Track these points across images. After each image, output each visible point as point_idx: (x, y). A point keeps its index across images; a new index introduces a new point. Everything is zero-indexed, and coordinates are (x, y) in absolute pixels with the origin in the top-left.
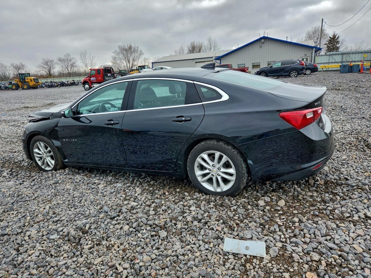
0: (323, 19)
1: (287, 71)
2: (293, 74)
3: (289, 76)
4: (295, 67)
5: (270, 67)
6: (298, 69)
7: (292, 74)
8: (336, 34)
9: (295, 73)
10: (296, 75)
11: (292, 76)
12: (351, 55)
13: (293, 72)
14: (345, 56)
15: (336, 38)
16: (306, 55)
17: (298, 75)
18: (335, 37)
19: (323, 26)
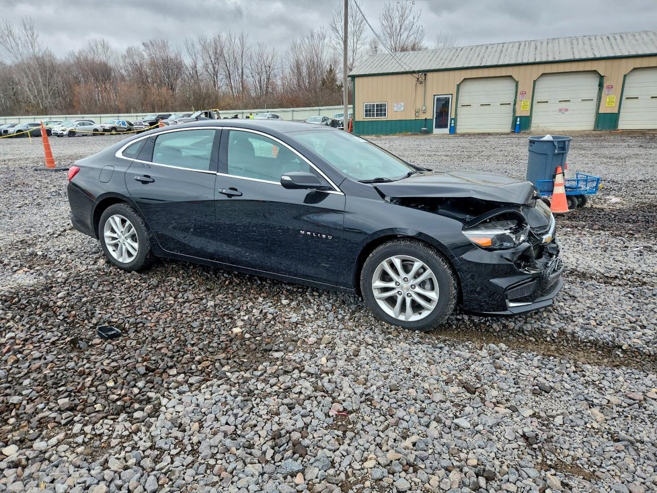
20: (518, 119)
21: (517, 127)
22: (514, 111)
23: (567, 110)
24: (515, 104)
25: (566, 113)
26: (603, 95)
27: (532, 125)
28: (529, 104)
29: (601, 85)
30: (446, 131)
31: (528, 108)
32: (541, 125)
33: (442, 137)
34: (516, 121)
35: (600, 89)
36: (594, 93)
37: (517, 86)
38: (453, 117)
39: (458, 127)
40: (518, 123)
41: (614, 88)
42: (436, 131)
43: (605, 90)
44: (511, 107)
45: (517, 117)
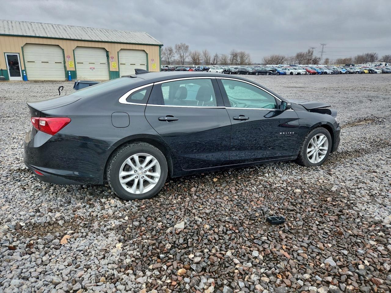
20: (69, 72)
21: (70, 77)
22: (65, 67)
23: (94, 68)
24: (65, 63)
25: (94, 70)
26: (110, 61)
27: (78, 76)
28: (73, 63)
29: (108, 56)
30: (20, 78)
31: (73, 66)
32: (83, 76)
33: (18, 83)
34: (68, 74)
35: (107, 58)
36: (105, 60)
37: (63, 52)
38: (23, 69)
39: (28, 76)
40: (70, 75)
41: (114, 58)
42: (12, 78)
43: (110, 59)
44: (62, 65)
45: (68, 71)
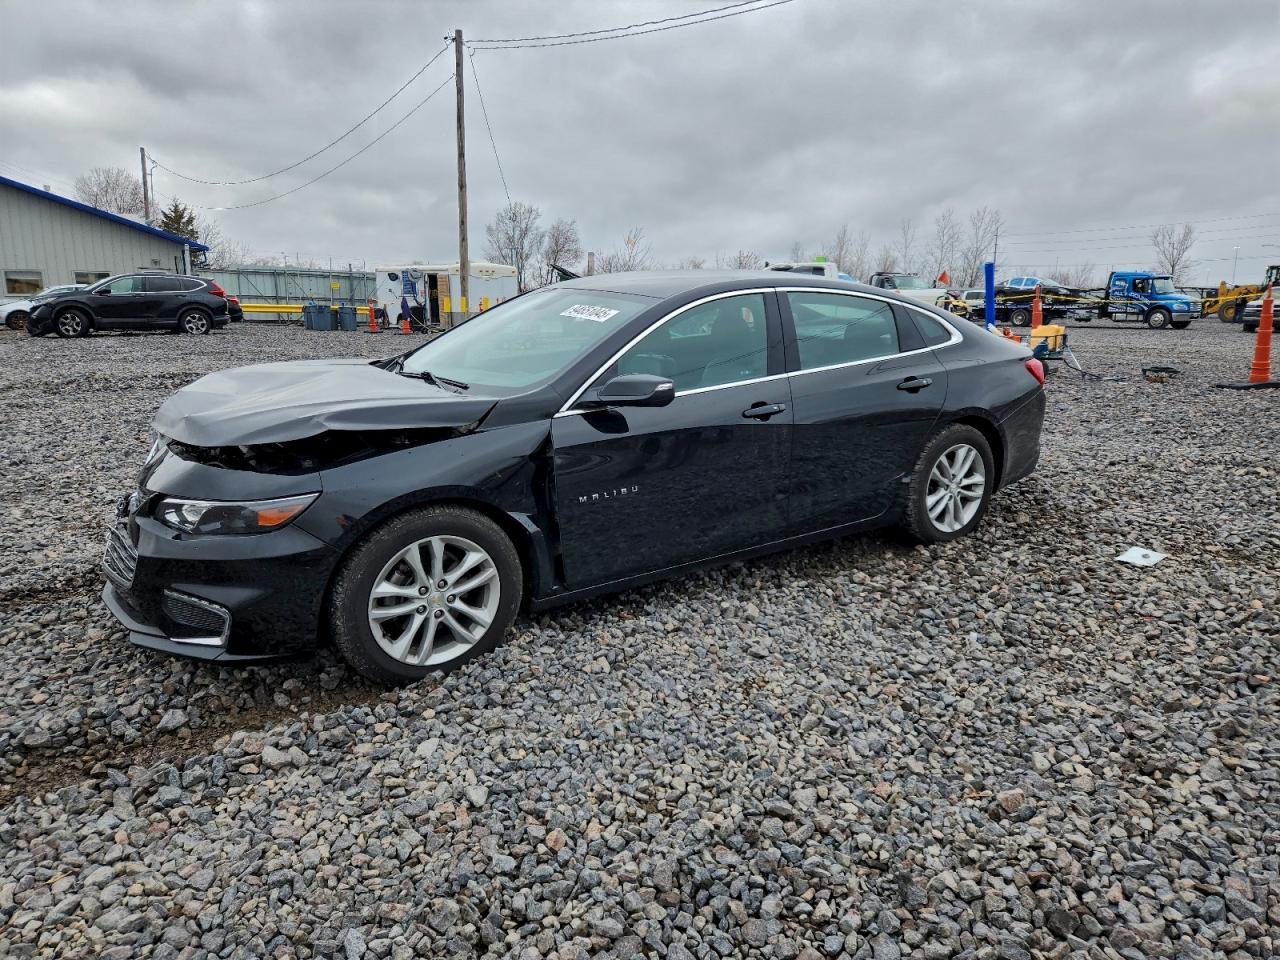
0: (142, 150)
1: (171, 313)
2: (194, 322)
3: (178, 329)
4: (199, 298)
5: (101, 293)
6: (210, 308)
7: (189, 322)
8: (181, 207)
9: (200, 319)
10: (203, 326)
11: (191, 328)
12: (298, 280)
13: (194, 318)
14: (281, 280)
15: (184, 220)
16: (156, 262)
17: (213, 327)
18: (181, 217)
19: (148, 171)
